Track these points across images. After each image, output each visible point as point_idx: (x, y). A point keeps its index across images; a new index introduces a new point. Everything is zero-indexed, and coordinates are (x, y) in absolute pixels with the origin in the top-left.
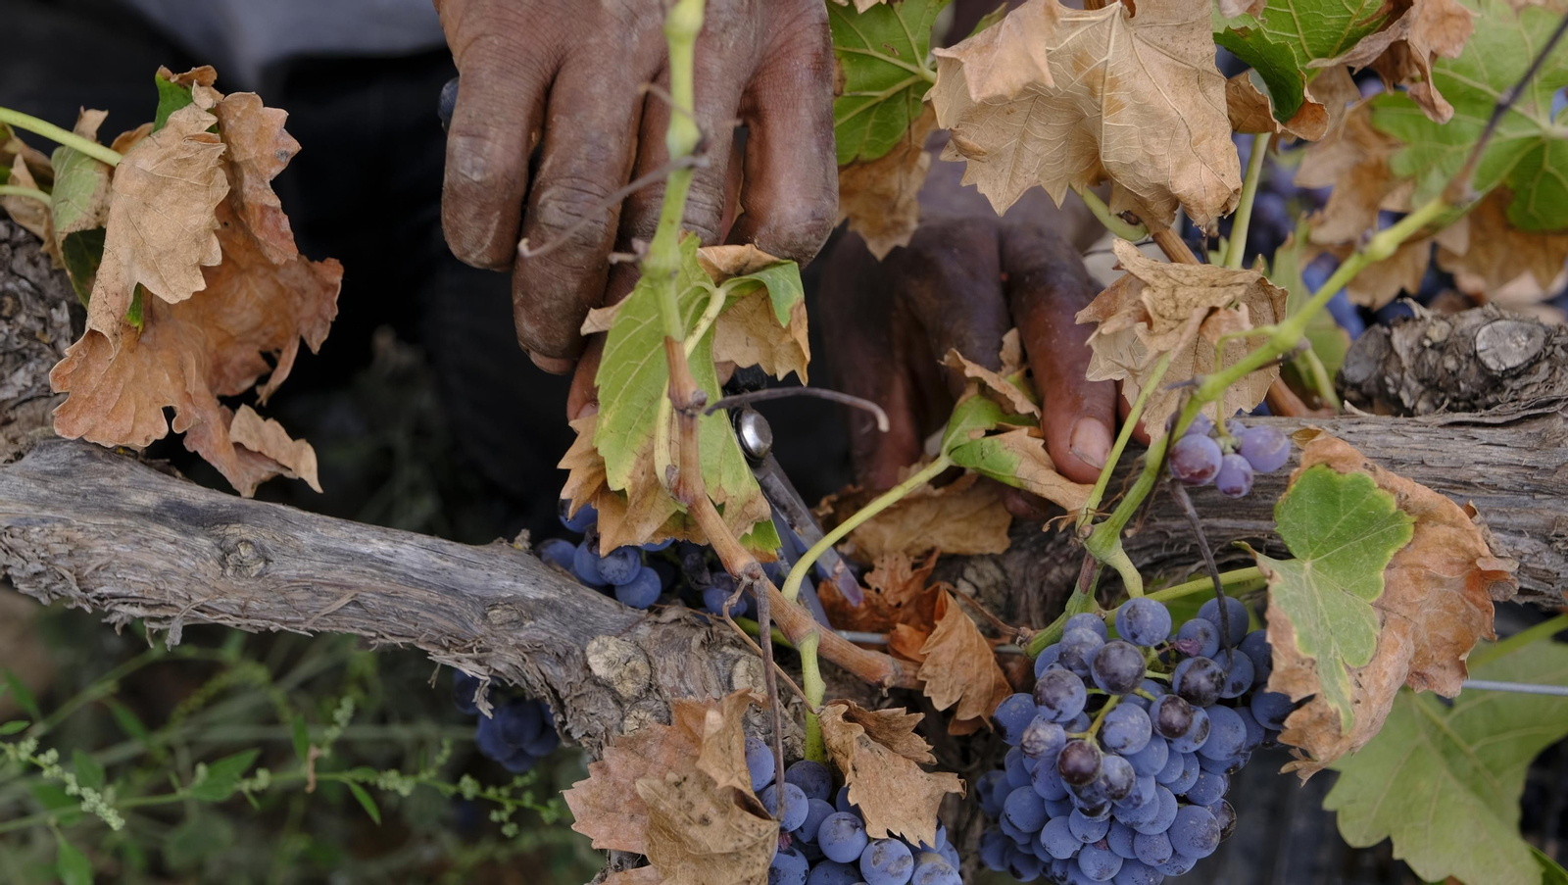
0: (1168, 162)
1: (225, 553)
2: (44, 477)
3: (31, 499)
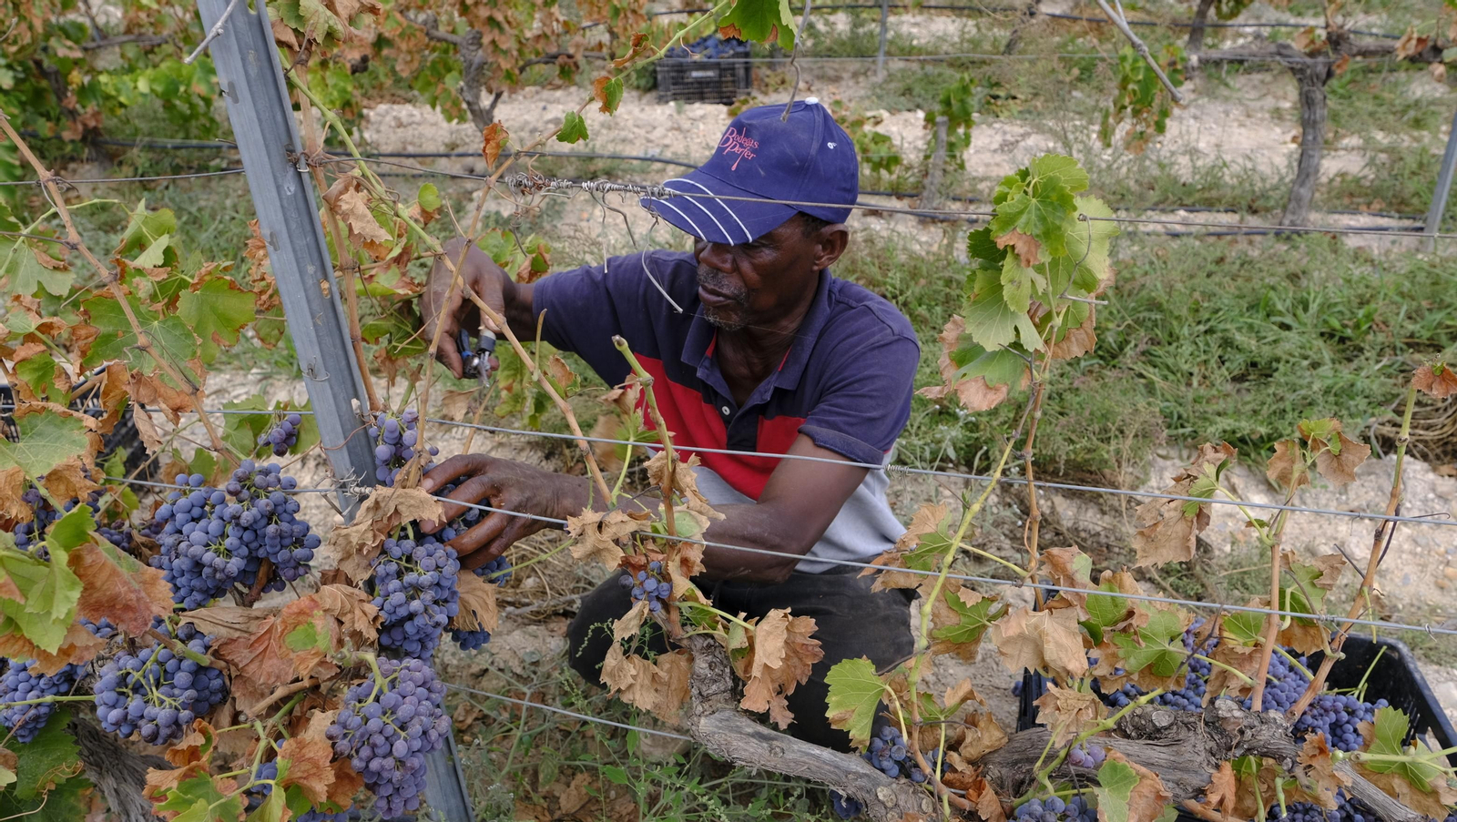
0: (1065, 660)
1: (771, 749)
2: (721, 721)
3: (717, 727)
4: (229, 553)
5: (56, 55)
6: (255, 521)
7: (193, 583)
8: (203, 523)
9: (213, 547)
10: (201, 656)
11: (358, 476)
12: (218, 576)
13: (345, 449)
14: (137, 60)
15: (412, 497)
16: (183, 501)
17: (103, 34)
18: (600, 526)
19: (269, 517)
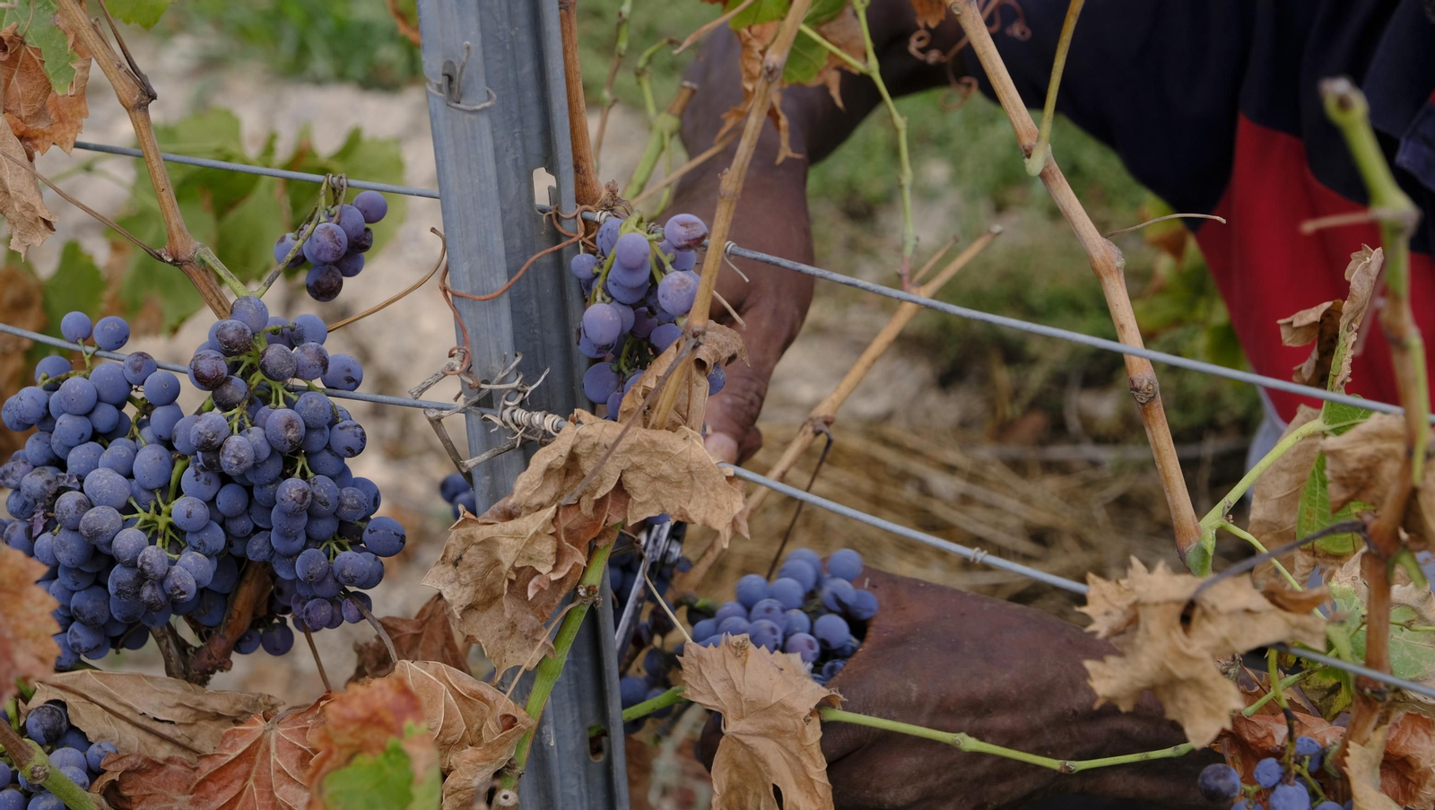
4: (177, 537)
6: (257, 465)
7: (76, 600)
8: (119, 447)
9: (142, 516)
10: (79, 792)
11: (528, 381)
12: (147, 592)
13: (504, 308)
15: (668, 456)
16: (76, 384)
18: (1188, 614)
19: (288, 458)
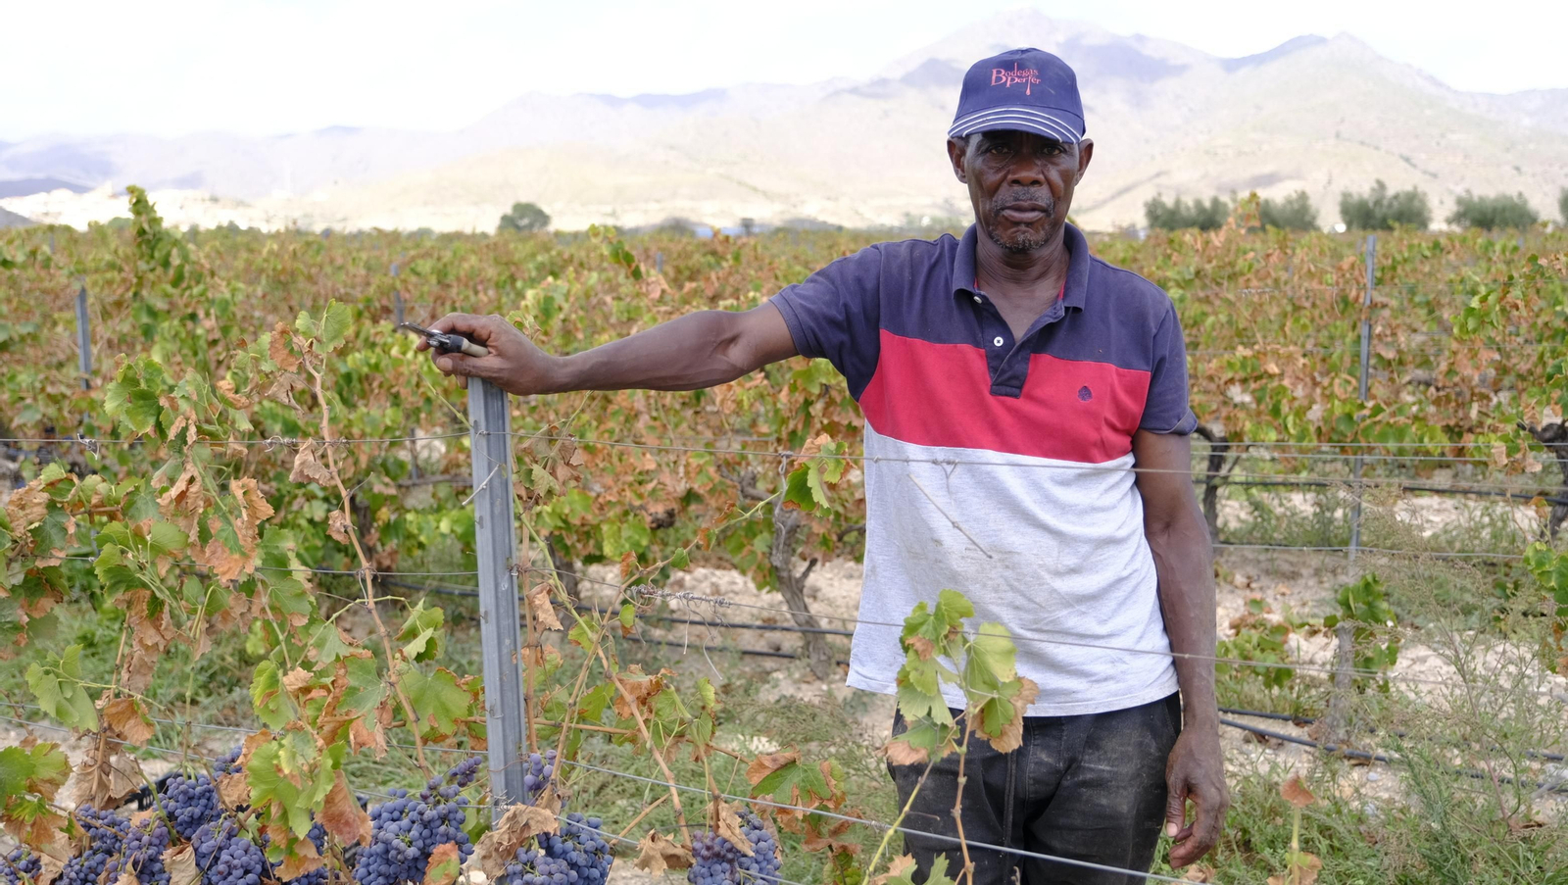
5: (371, 489)
9: (402, 836)
11: (508, 797)
12: (399, 857)
14: (447, 500)
15: (541, 815)
17: (421, 472)
